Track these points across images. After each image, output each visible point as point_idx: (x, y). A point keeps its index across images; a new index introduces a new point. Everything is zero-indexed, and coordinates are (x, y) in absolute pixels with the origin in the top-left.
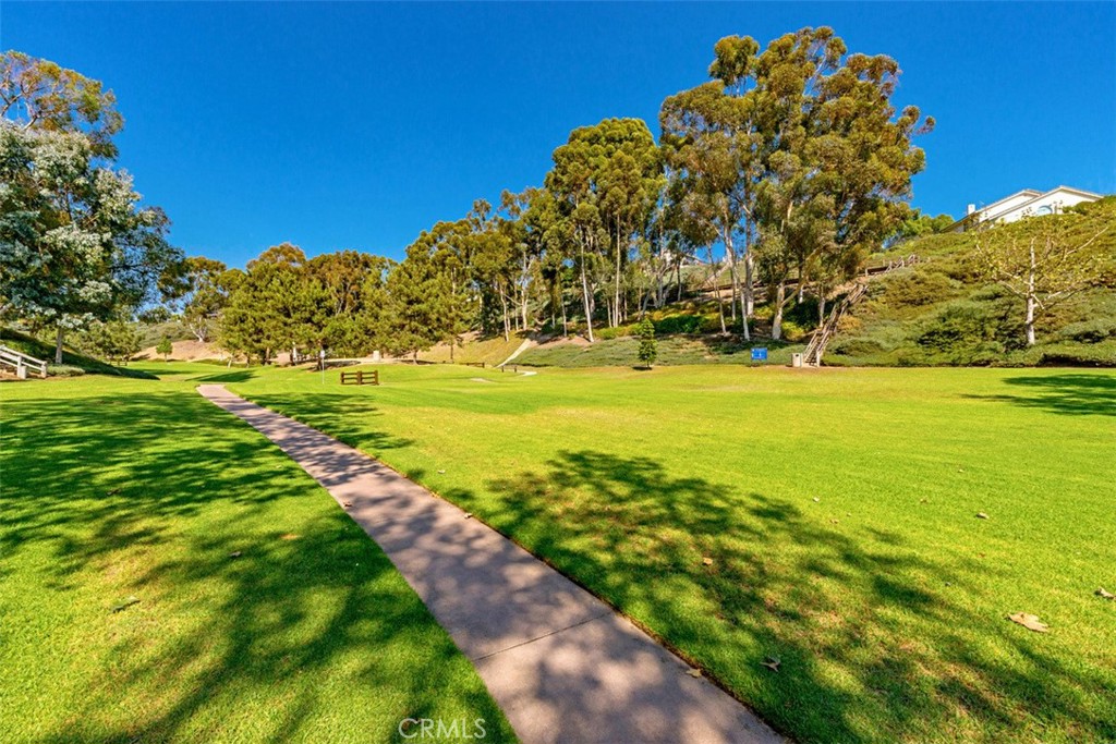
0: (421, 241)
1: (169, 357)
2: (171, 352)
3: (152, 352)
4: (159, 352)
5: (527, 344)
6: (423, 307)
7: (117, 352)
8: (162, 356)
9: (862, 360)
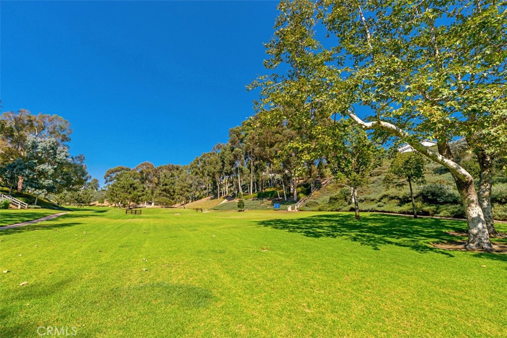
0: (195, 160)
1: (103, 205)
2: (103, 203)
3: (97, 203)
4: (99, 203)
5: (225, 201)
6: (168, 187)
7: (82, 202)
8: (100, 204)
9: (311, 209)
